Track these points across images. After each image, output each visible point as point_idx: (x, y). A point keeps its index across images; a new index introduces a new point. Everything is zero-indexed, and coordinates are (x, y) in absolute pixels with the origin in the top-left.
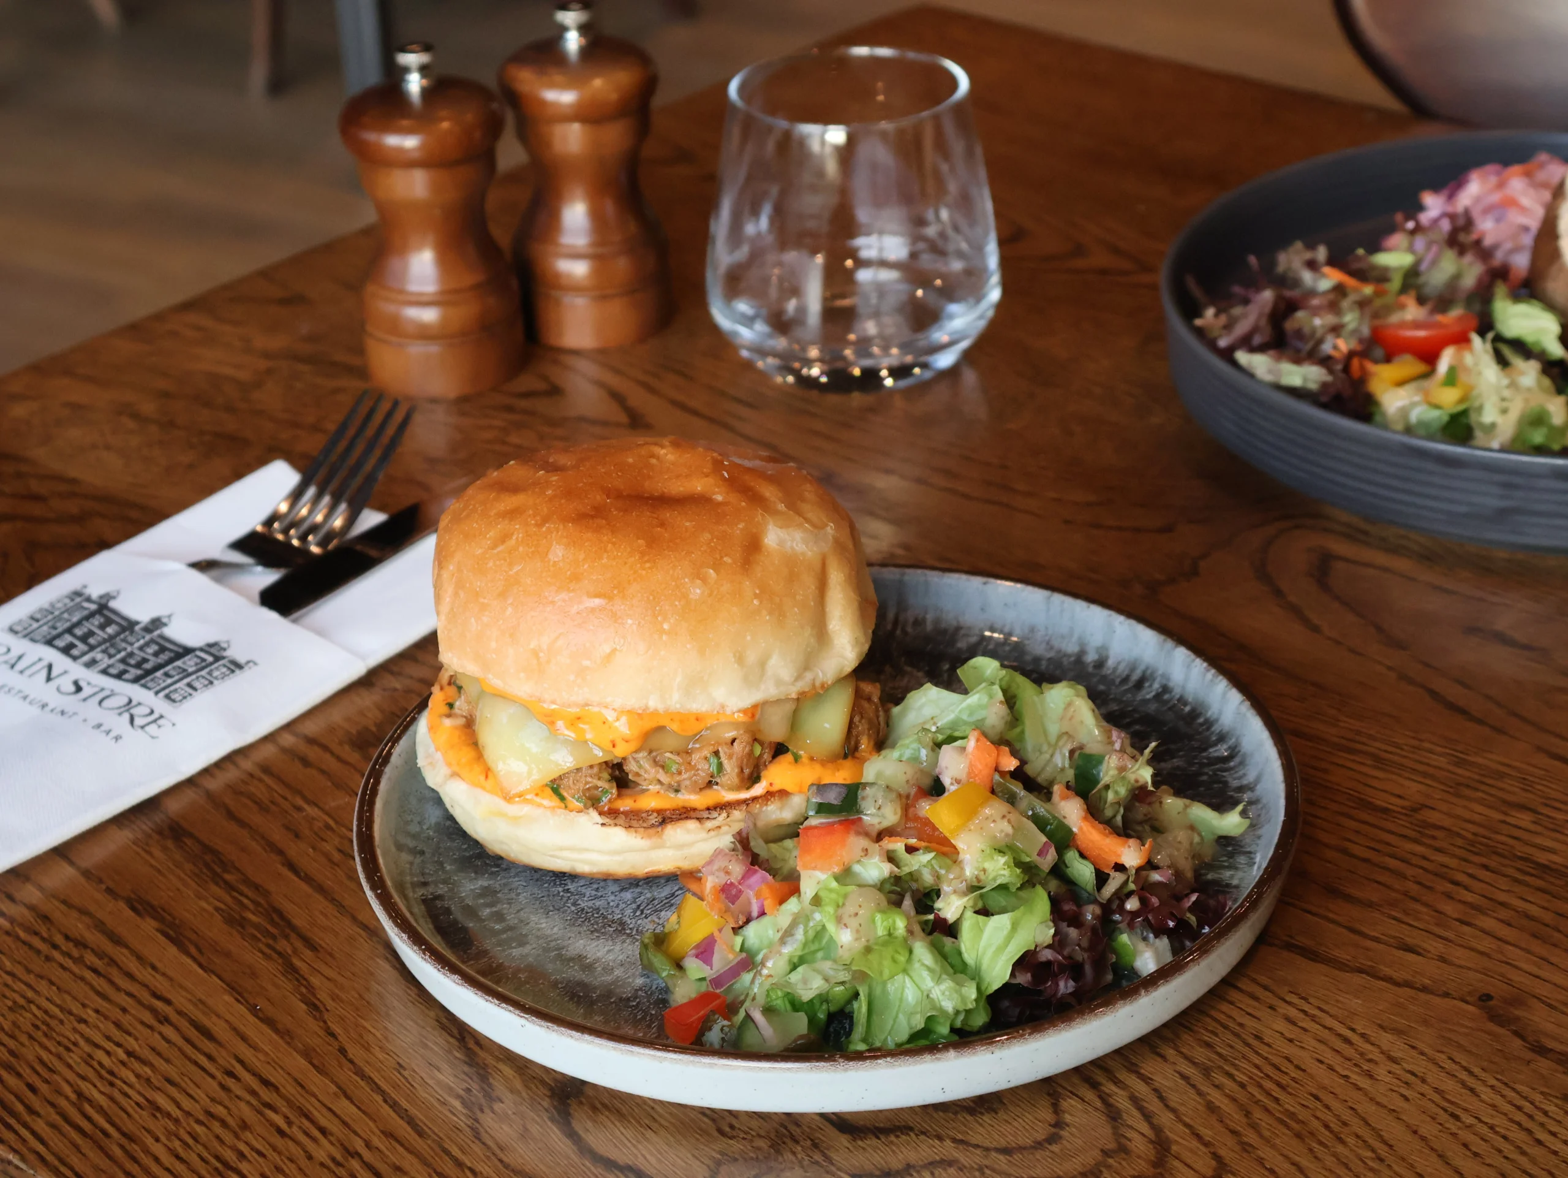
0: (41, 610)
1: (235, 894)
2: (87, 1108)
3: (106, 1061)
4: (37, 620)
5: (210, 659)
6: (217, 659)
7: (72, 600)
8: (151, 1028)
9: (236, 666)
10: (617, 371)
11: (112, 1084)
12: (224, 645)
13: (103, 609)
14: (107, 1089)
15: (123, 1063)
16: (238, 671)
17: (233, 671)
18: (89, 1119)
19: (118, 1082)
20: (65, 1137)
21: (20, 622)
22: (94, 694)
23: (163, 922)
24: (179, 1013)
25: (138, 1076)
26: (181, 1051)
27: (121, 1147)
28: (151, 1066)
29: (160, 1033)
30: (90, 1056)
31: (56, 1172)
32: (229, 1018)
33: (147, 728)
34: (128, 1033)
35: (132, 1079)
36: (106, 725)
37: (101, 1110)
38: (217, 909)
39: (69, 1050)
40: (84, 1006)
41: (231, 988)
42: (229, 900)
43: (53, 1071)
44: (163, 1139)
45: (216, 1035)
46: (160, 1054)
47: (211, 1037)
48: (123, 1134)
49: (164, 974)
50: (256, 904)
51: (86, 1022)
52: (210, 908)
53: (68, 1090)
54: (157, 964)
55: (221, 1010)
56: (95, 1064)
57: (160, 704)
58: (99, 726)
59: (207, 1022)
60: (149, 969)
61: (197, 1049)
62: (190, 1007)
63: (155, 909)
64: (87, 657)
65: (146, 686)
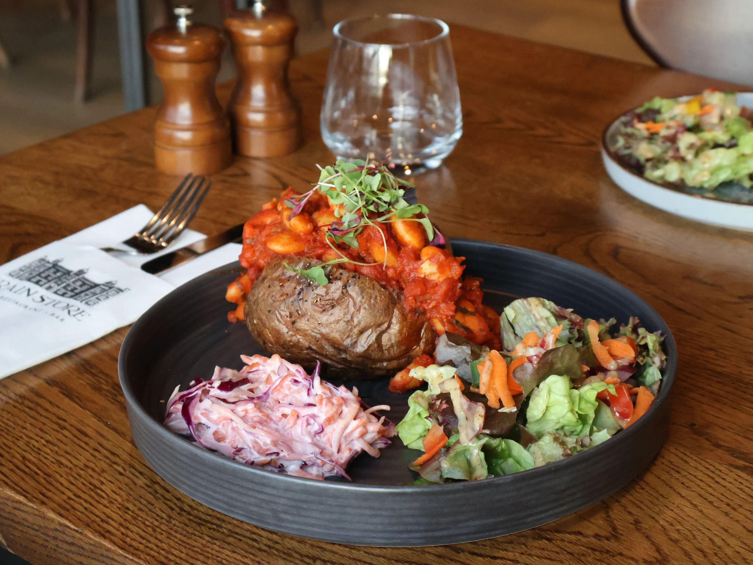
0: (25, 266)
1: (97, 378)
2: (27, 462)
3: (36, 444)
4: (23, 271)
5: (107, 288)
6: (110, 288)
7: (40, 262)
8: (58, 431)
9: (120, 290)
10: (276, 167)
11: (39, 454)
12: (114, 282)
13: (55, 266)
14: (37, 456)
15: (44, 445)
16: (121, 293)
17: (118, 293)
18: (29, 468)
19: (42, 453)
20: (17, 475)
21: (14, 271)
22: (51, 302)
23: (62, 388)
24: (71, 425)
25: (51, 450)
26: (72, 440)
27: (44, 479)
28: (58, 447)
29: (62, 433)
30: (28, 442)
31: (14, 489)
32: (95, 427)
33: (77, 316)
34: (46, 433)
35: (49, 451)
36: (57, 315)
37: (34, 464)
38: (88, 384)
39: (18, 440)
40: (25, 422)
41: (96, 415)
42: (93, 380)
43: (10, 448)
44: (64, 476)
45: (89, 434)
46: (62, 442)
47: (86, 435)
48: (45, 474)
49: (63, 410)
50: (107, 382)
51: (26, 428)
52: (84, 383)
53: (18, 456)
54: (60, 406)
55: (91, 424)
56: (31, 446)
57: (82, 306)
58: (53, 315)
59: (83, 428)
60: (56, 408)
61: (80, 440)
62: (76, 423)
63: (57, 383)
64: (47, 285)
65: (76, 299)
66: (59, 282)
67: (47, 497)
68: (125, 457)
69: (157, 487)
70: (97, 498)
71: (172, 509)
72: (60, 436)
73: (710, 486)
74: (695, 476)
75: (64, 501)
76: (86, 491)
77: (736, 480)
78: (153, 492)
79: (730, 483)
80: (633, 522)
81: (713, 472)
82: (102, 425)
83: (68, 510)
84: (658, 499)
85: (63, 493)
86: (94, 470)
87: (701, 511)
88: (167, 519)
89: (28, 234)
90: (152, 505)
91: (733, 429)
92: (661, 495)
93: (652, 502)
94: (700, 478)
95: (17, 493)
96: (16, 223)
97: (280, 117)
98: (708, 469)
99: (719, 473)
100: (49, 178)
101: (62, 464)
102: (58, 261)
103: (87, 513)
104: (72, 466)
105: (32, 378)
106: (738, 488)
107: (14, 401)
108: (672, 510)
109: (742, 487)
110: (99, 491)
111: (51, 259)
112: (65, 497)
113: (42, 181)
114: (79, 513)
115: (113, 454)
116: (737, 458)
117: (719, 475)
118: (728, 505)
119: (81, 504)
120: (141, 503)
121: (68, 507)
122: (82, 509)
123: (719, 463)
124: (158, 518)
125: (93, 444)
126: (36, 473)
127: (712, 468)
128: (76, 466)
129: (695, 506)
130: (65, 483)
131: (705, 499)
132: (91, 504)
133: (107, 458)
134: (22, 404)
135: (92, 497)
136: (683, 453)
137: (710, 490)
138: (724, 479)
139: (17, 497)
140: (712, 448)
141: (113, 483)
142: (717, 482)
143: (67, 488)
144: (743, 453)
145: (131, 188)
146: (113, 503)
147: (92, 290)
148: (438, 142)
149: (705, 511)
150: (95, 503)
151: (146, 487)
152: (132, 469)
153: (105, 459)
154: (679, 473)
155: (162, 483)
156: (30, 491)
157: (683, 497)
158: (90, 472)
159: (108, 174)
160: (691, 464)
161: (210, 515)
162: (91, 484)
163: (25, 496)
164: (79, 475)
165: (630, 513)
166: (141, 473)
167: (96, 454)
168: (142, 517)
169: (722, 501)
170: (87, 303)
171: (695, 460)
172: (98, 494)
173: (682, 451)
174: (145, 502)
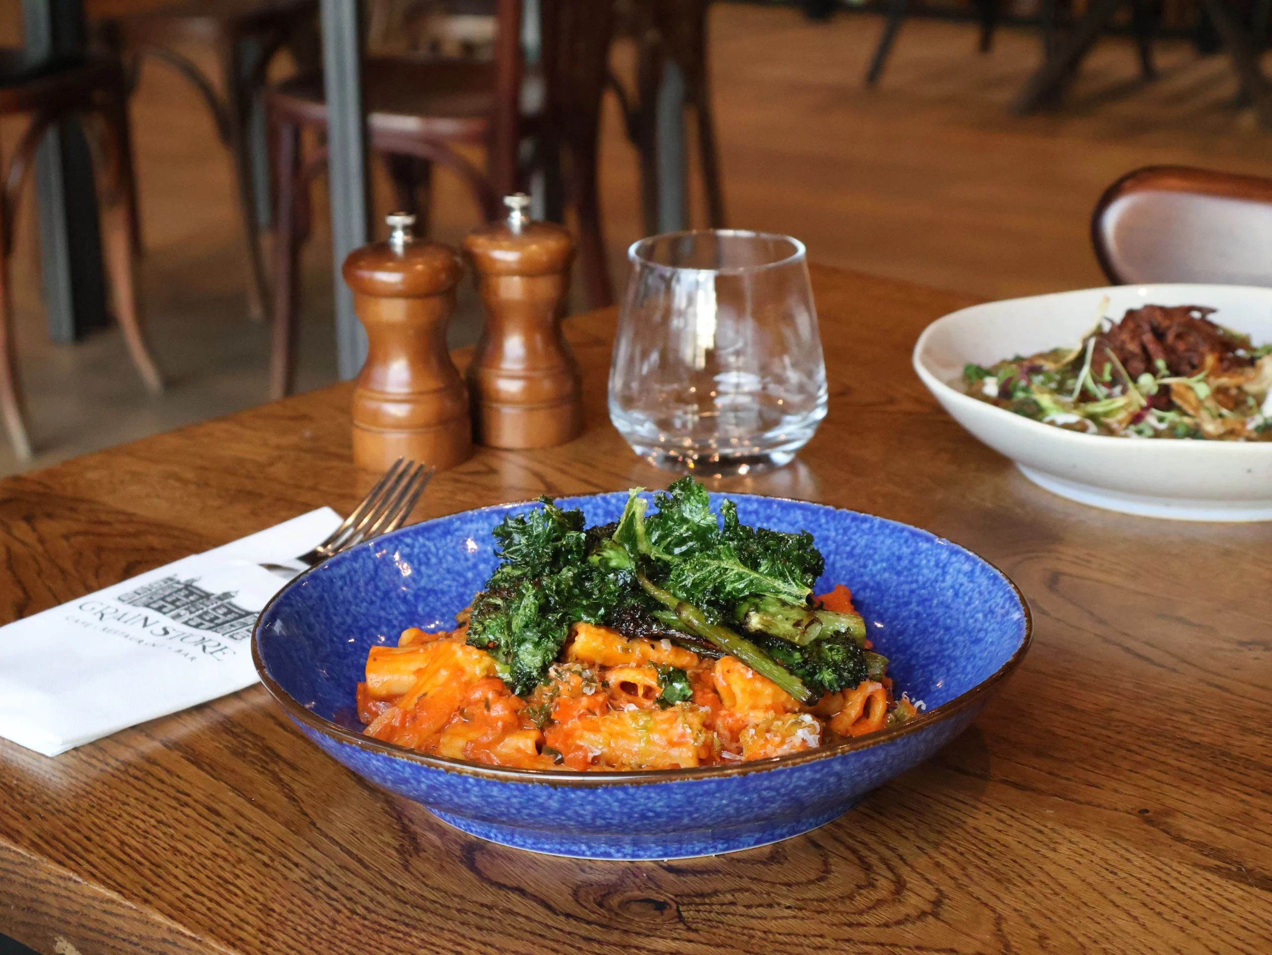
0: (142, 588)
1: (241, 741)
2: (127, 849)
3: (142, 825)
4: (139, 594)
7: (166, 583)
8: (176, 809)
11: (146, 838)
13: (189, 588)
14: (142, 840)
15: (154, 827)
18: (129, 855)
19: (151, 837)
20: (110, 864)
21: (127, 594)
22: (177, 636)
23: (186, 753)
24: (196, 801)
25: (164, 833)
26: (196, 821)
27: (151, 870)
28: (175, 828)
29: (182, 811)
30: (131, 822)
31: (103, 883)
32: (232, 804)
33: (215, 654)
34: (159, 811)
35: (161, 835)
36: (185, 651)
37: (137, 851)
38: (226, 747)
39: (116, 819)
40: (127, 796)
41: (234, 789)
42: (235, 742)
43: (103, 830)
44: (181, 866)
45: (222, 813)
46: (181, 823)
47: (218, 814)
48: (153, 864)
49: (186, 781)
50: (254, 744)
51: (128, 805)
52: (221, 746)
53: (114, 840)
54: (181, 775)
55: (227, 800)
56: (134, 827)
57: (225, 641)
58: (180, 651)
59: (215, 806)
60: (175, 778)
61: (208, 820)
62: (204, 798)
63: (181, 746)
64: (173, 613)
65: (216, 631)
66: (193, 609)
67: (154, 894)
68: (274, 842)
69: (318, 883)
70: (227, 896)
71: (339, 911)
72: (179, 815)
73: (1160, 893)
74: (1139, 879)
75: (178, 899)
76: (212, 887)
77: (1201, 885)
78: (313, 890)
79: (1192, 888)
80: (1037, 938)
81: (1168, 874)
82: (241, 800)
83: (182, 911)
84: (1078, 908)
85: (178, 889)
86: (225, 860)
87: (1143, 926)
88: (331, 924)
89: (152, 549)
90: (310, 906)
91: (1206, 818)
92: (1084, 903)
93: (1068, 912)
94: (1147, 881)
95: (109, 888)
96: (136, 535)
97: (547, 386)
98: (1161, 870)
99: (1177, 875)
100: (190, 475)
101: (179, 851)
102: (193, 580)
103: (210, 915)
104: (193, 854)
105: (142, 738)
106: (1204, 896)
107: (113, 768)
108: (1099, 923)
109: (1210, 894)
110: (232, 888)
111: (183, 578)
112: (179, 894)
113: (179, 479)
114: (198, 915)
115: (257, 839)
116: (1206, 856)
117: (1176, 879)
118: (1186, 917)
119: (202, 903)
120: (292, 903)
121: (183, 906)
122: (204, 910)
123: (1179, 862)
124: (317, 923)
125: (226, 825)
126: (140, 863)
127: (1167, 869)
128: (200, 854)
129: (1135, 918)
130: (183, 877)
131: (1152, 909)
132: (218, 904)
133: (247, 844)
134: (126, 772)
135: (221, 895)
136: (1124, 849)
137: (1161, 898)
138: (1184, 884)
139: (108, 894)
140: (1171, 842)
141: (253, 877)
142: (1173, 887)
143: (183, 883)
144: (1219, 850)
145: (313, 489)
146: (251, 903)
147: (242, 620)
148: (789, 423)
149: (1148, 924)
150: (223, 902)
151: (301, 882)
152: (283, 859)
153: (243, 846)
154: (1115, 874)
155: (327, 878)
156: (129, 886)
157: (1118, 906)
158: (220, 861)
159: (280, 470)
160: (1136, 863)
161: (395, 921)
162: (219, 877)
163: (120, 892)
164: (204, 866)
165: (1033, 926)
166: (296, 865)
167: (231, 838)
168: (292, 922)
169: (1177, 912)
170: (232, 637)
171: (1143, 858)
172: (229, 891)
173: (1123, 845)
174: (299, 903)
